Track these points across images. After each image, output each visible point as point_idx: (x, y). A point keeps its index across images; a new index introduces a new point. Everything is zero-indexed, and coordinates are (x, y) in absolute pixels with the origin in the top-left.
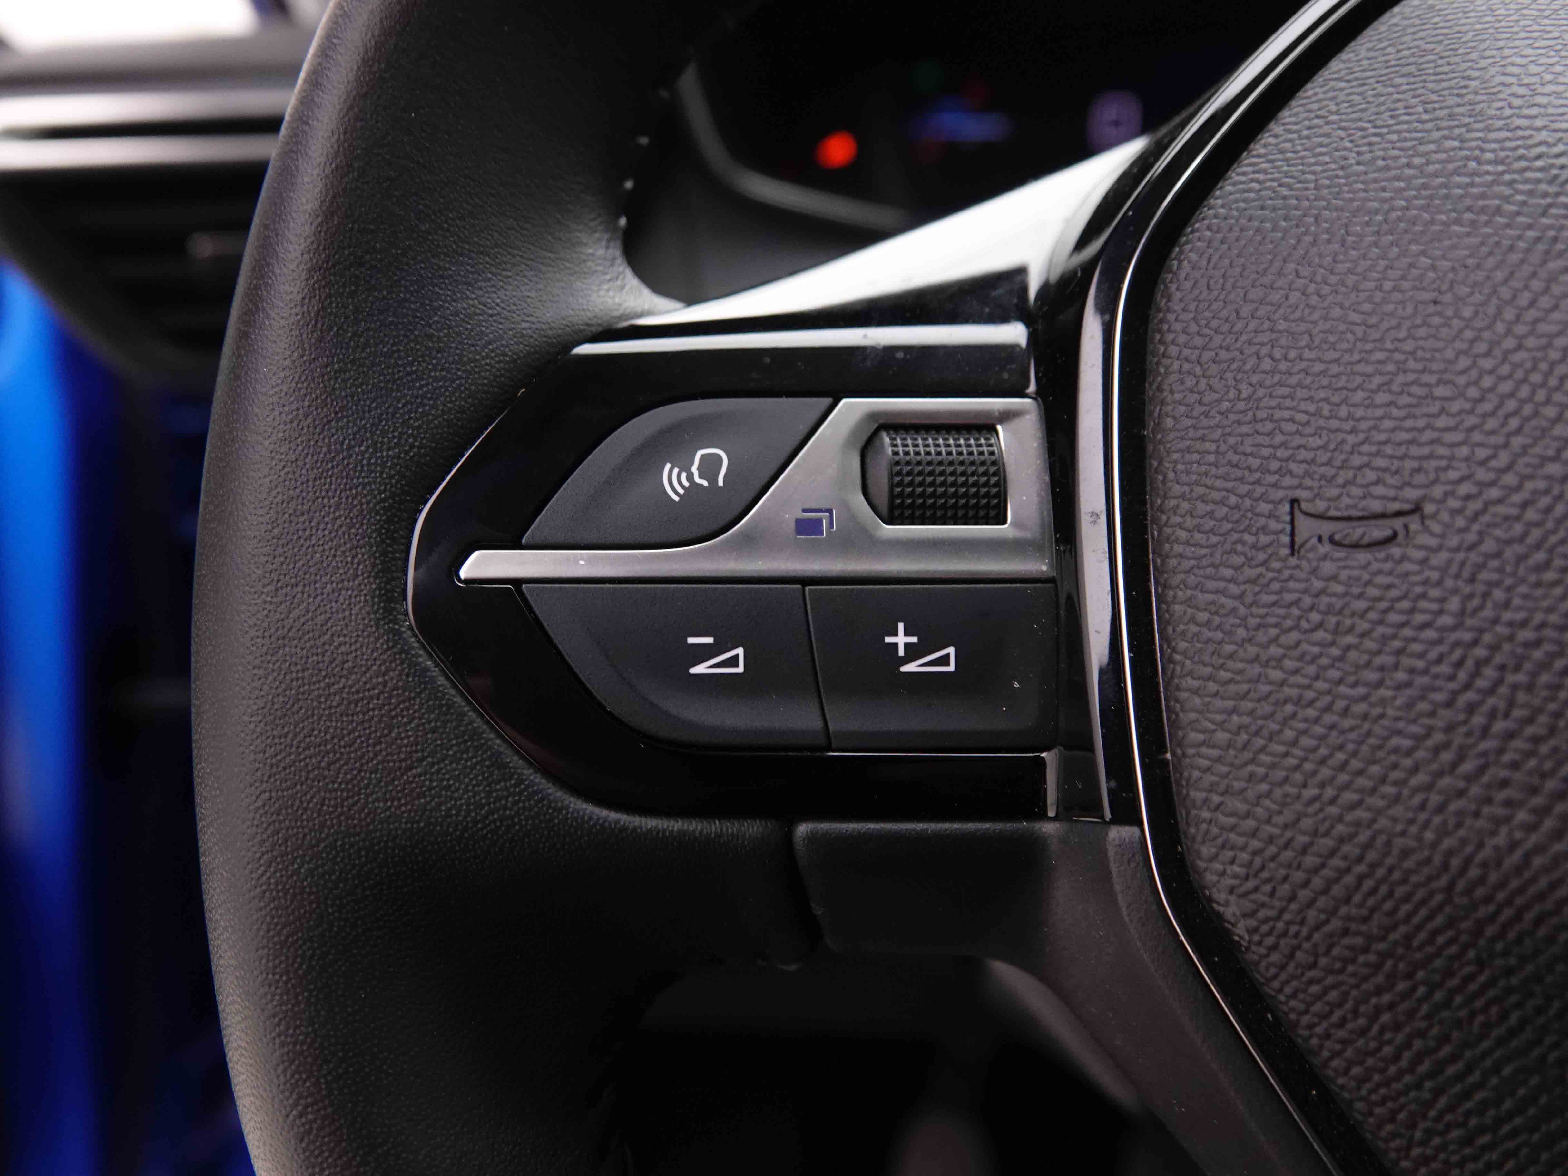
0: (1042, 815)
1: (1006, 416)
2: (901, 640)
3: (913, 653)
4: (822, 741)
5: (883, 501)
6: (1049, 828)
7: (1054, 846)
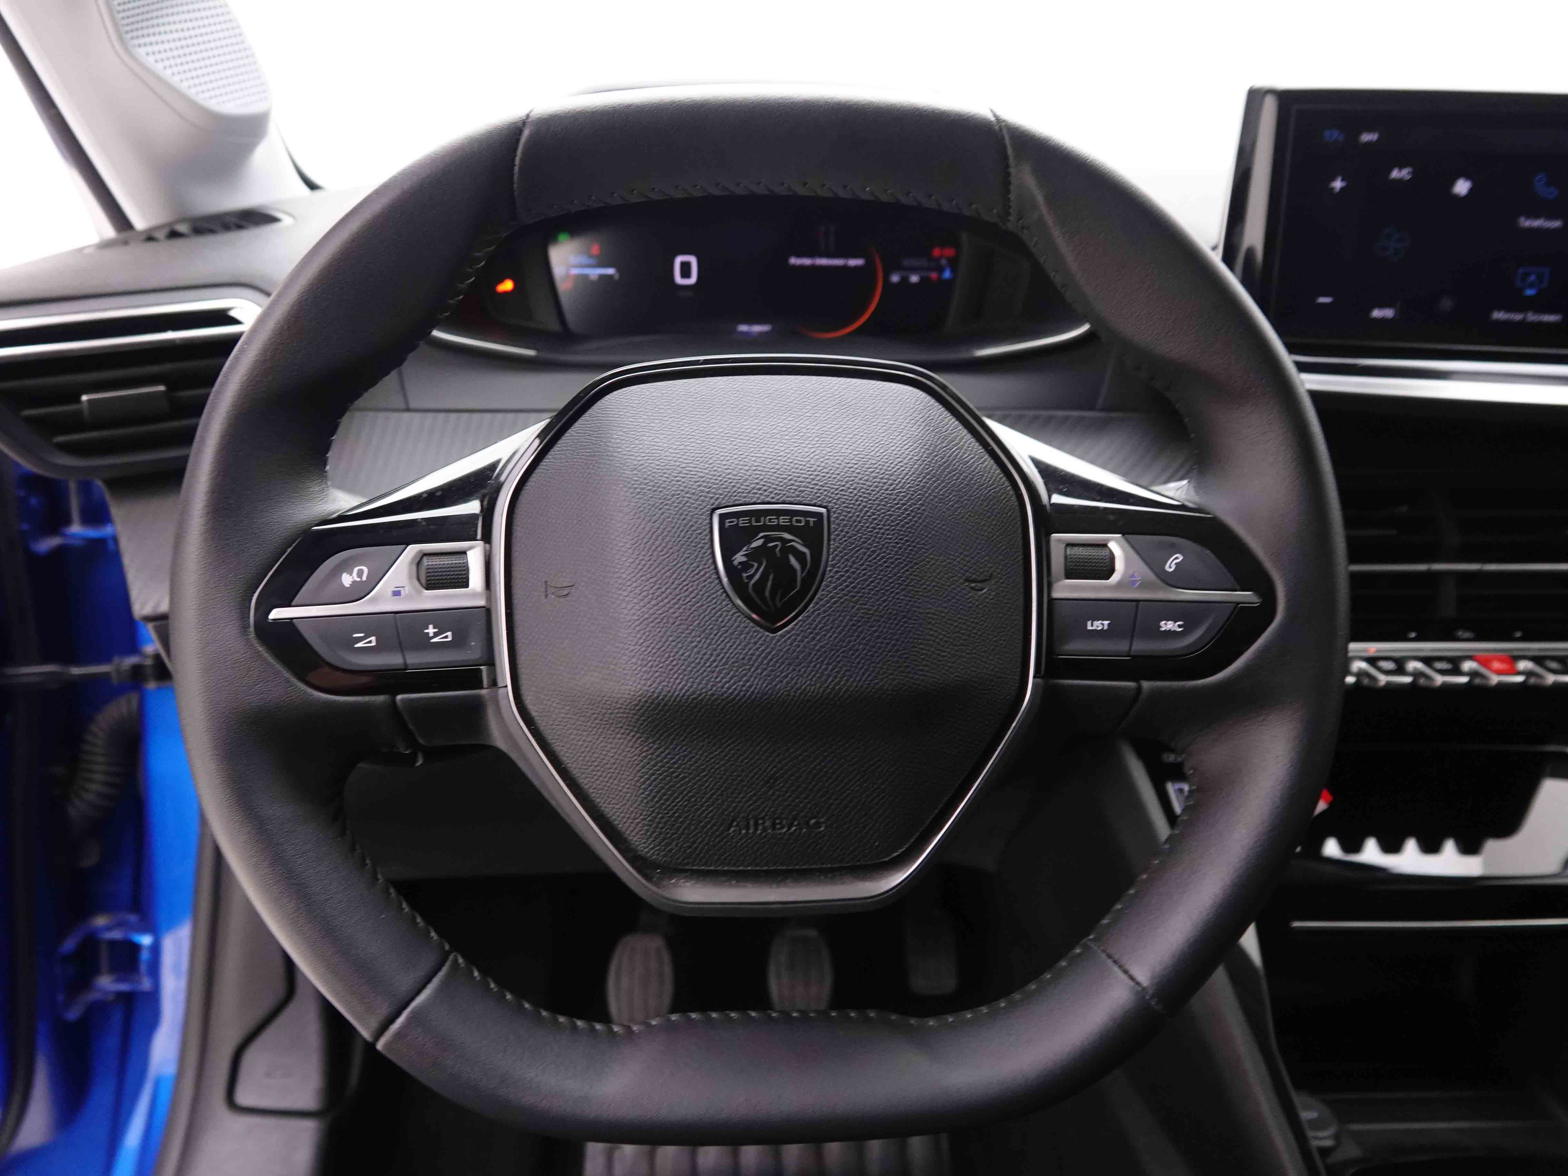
0: (482, 688)
1: (471, 548)
2: (431, 630)
3: (436, 635)
4: (403, 667)
5: (424, 581)
6: (484, 692)
7: (487, 697)
